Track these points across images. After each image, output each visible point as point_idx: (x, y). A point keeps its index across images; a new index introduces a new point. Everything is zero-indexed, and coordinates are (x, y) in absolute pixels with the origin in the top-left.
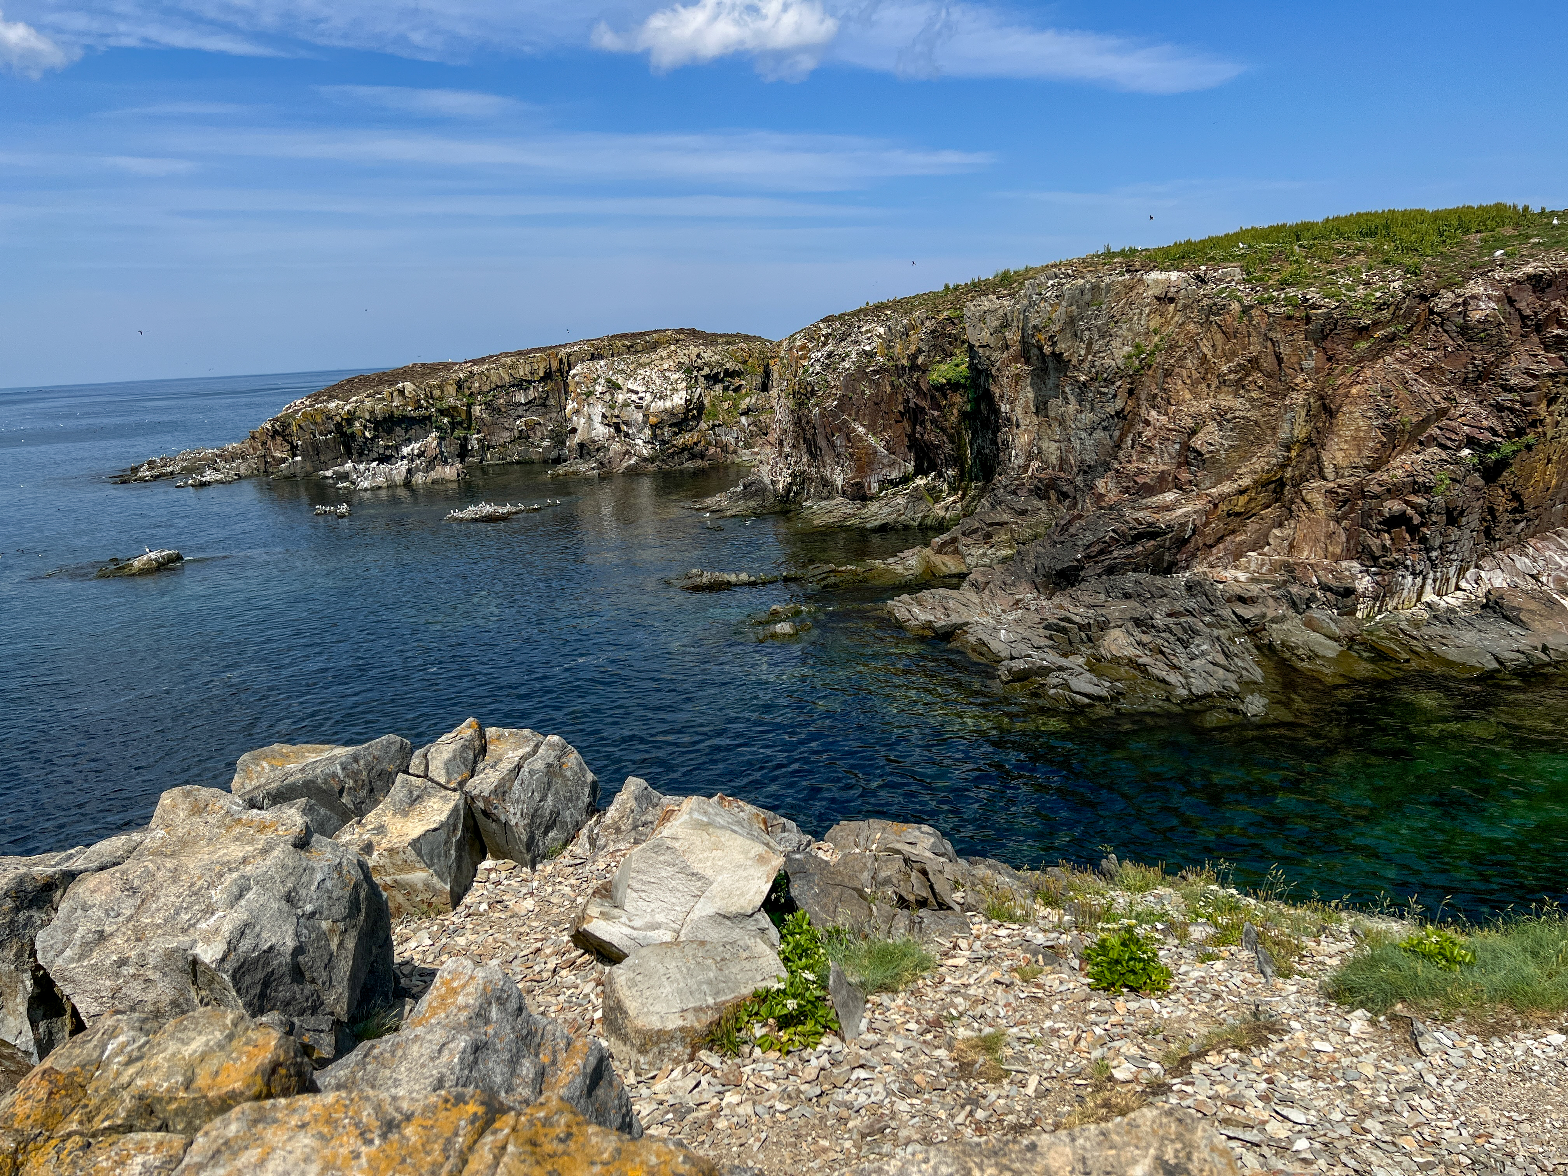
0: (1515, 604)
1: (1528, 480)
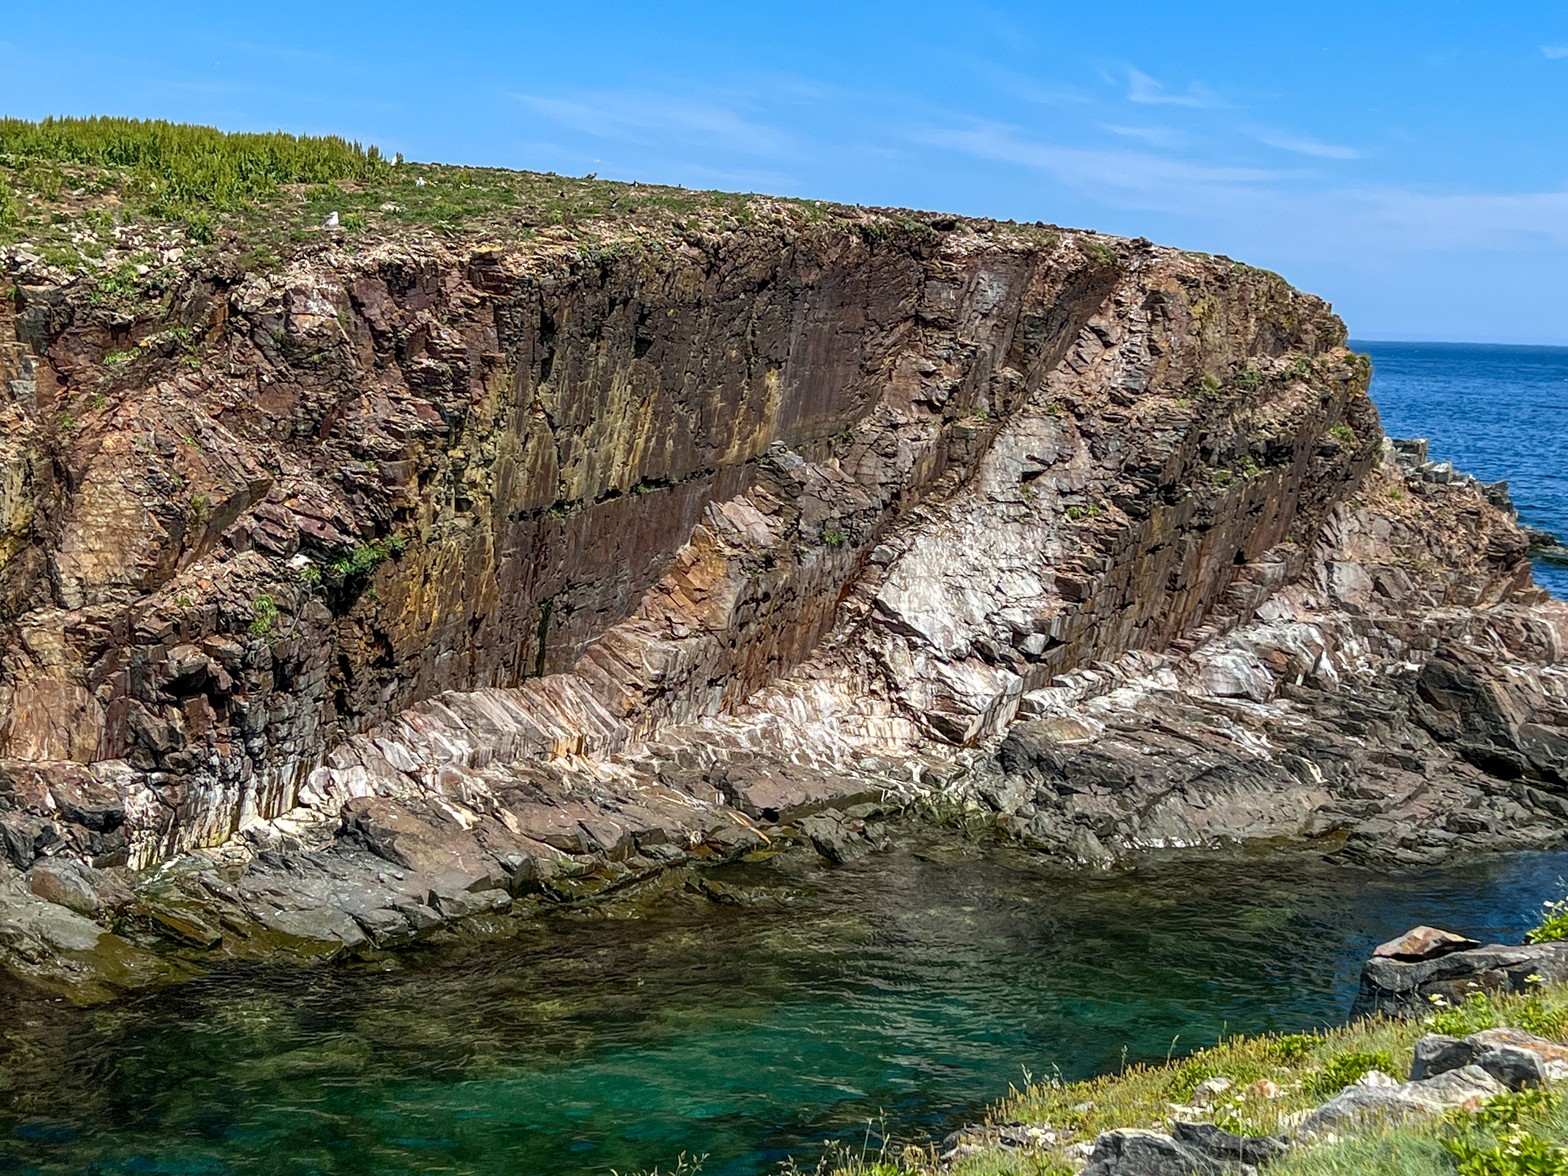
0: (386, 825)
1: (398, 612)
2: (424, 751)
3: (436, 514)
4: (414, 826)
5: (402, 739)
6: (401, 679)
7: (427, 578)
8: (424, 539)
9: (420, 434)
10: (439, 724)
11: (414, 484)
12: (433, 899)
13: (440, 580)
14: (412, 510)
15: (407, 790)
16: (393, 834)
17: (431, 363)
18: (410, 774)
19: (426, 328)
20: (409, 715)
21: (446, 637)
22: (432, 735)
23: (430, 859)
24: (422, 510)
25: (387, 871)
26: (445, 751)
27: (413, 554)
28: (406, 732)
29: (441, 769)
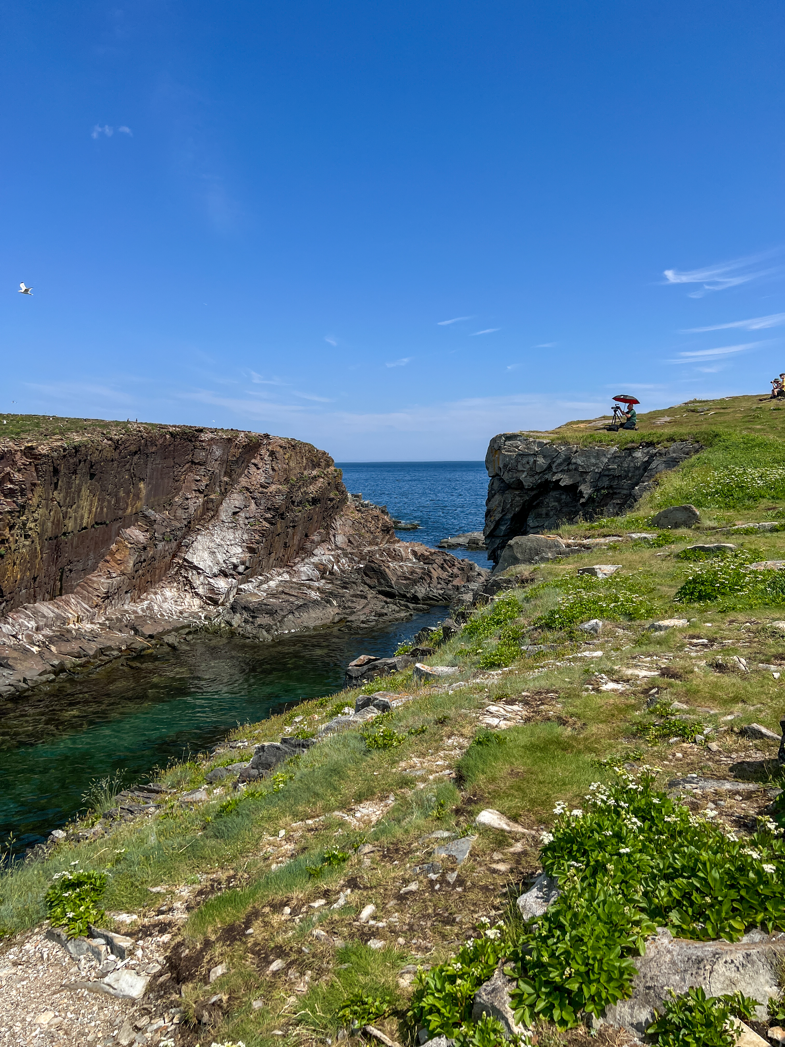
2: (17, 627)
3: (17, 541)
4: (15, 654)
5: (9, 623)
6: (7, 601)
7: (15, 564)
8: (13, 549)
9: (8, 512)
10: (23, 616)
11: (7, 530)
12: (25, 680)
13: (20, 564)
14: (7, 540)
15: (13, 641)
16: (7, 658)
17: (11, 486)
18: (13, 636)
19: (8, 474)
20: (11, 614)
21: (24, 584)
22: (21, 620)
23: (22, 665)
24: (11, 539)
25: (6, 672)
26: (26, 626)
27: (9, 556)
28: (10, 620)
29: (25, 632)
